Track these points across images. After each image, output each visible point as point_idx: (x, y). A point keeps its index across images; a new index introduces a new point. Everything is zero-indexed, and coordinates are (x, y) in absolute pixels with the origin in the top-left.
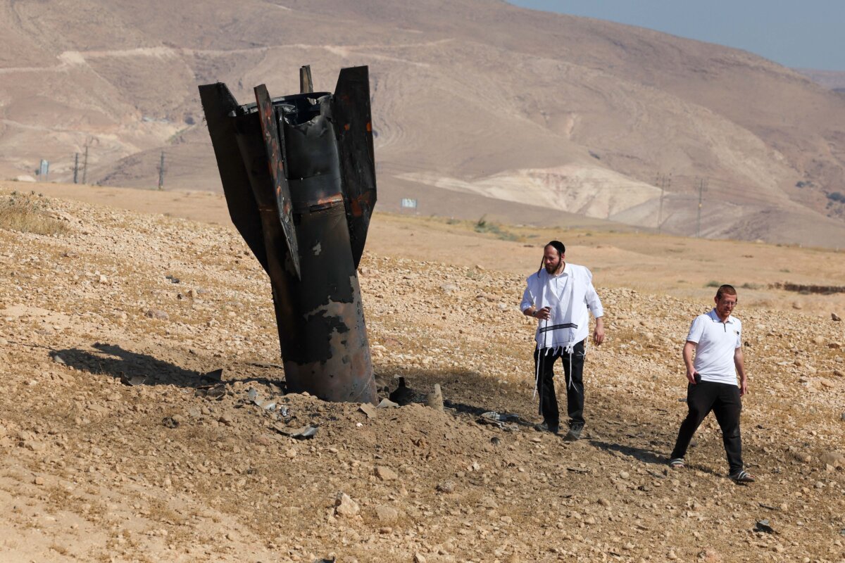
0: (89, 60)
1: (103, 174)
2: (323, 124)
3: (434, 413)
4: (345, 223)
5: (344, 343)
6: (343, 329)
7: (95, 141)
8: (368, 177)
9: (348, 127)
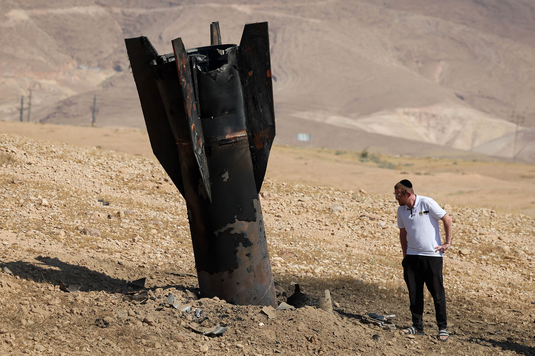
0: (32, 17)
1: (44, 114)
2: (230, 71)
3: (324, 314)
4: (249, 154)
5: (248, 255)
6: (247, 243)
7: (37, 86)
8: (268, 116)
9: (251, 73)
